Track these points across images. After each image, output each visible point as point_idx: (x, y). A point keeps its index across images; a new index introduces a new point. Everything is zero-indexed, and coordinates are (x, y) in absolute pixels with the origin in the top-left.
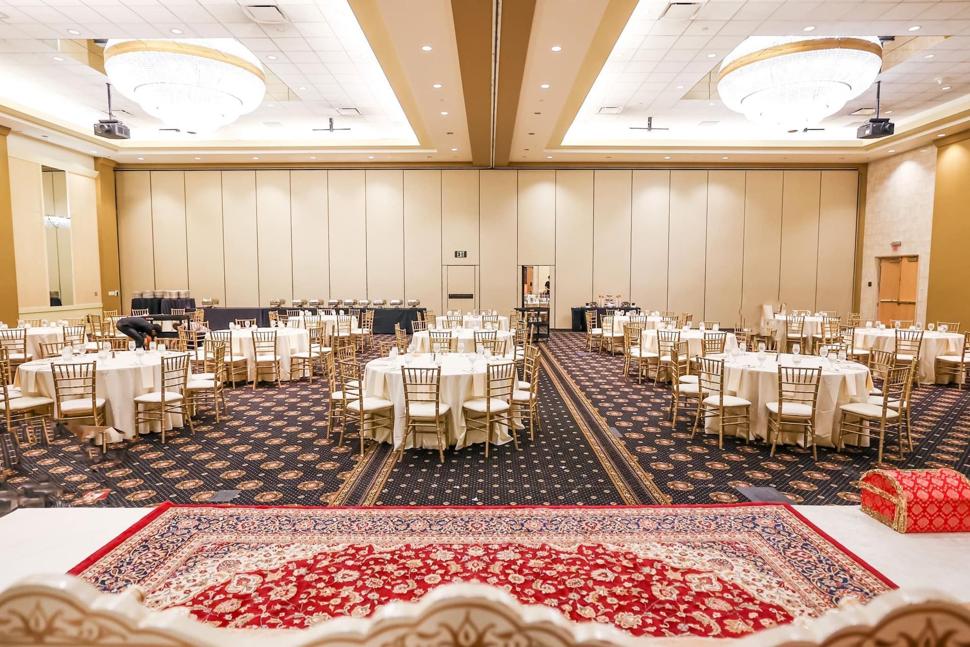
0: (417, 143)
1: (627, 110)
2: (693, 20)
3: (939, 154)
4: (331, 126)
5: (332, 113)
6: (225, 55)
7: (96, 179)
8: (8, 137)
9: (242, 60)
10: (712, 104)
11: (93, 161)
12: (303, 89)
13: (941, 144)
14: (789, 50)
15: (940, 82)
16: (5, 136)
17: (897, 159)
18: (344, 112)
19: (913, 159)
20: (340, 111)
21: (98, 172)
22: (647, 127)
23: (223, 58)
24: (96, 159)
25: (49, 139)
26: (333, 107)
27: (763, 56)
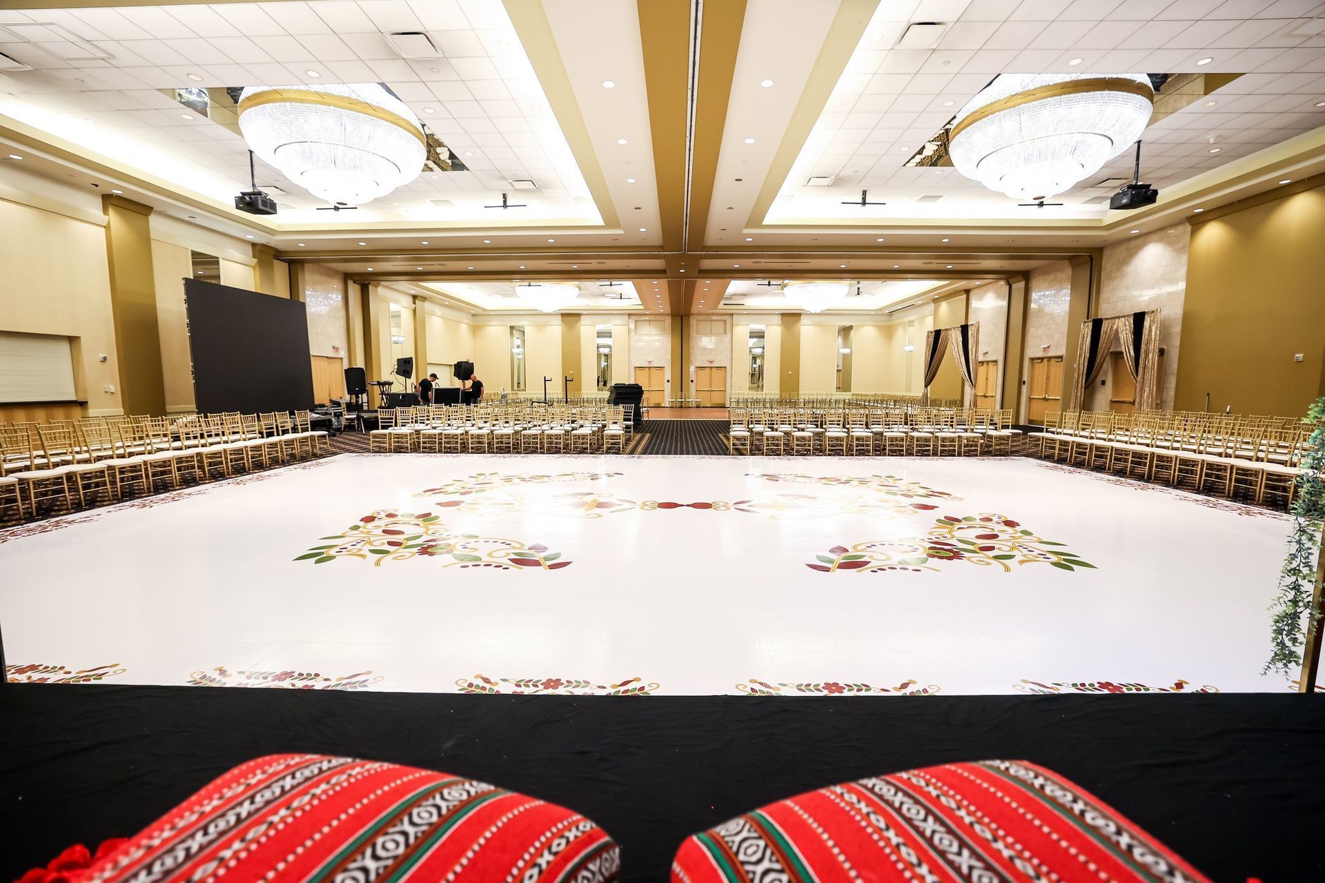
0: (601, 223)
1: (839, 182)
2: (934, 50)
3: (1194, 232)
4: (505, 202)
5: (505, 187)
6: (374, 108)
7: (254, 267)
8: (150, 217)
9: (396, 115)
10: (938, 173)
11: (250, 248)
12: (469, 154)
13: (1196, 221)
14: (1045, 94)
15: (1212, 141)
16: (147, 215)
17: (1140, 241)
18: (518, 185)
19: (1160, 240)
20: (514, 183)
21: (256, 260)
22: (861, 201)
23: (372, 112)
24: (254, 245)
25: (198, 221)
26: (505, 179)
27: (1010, 104)
